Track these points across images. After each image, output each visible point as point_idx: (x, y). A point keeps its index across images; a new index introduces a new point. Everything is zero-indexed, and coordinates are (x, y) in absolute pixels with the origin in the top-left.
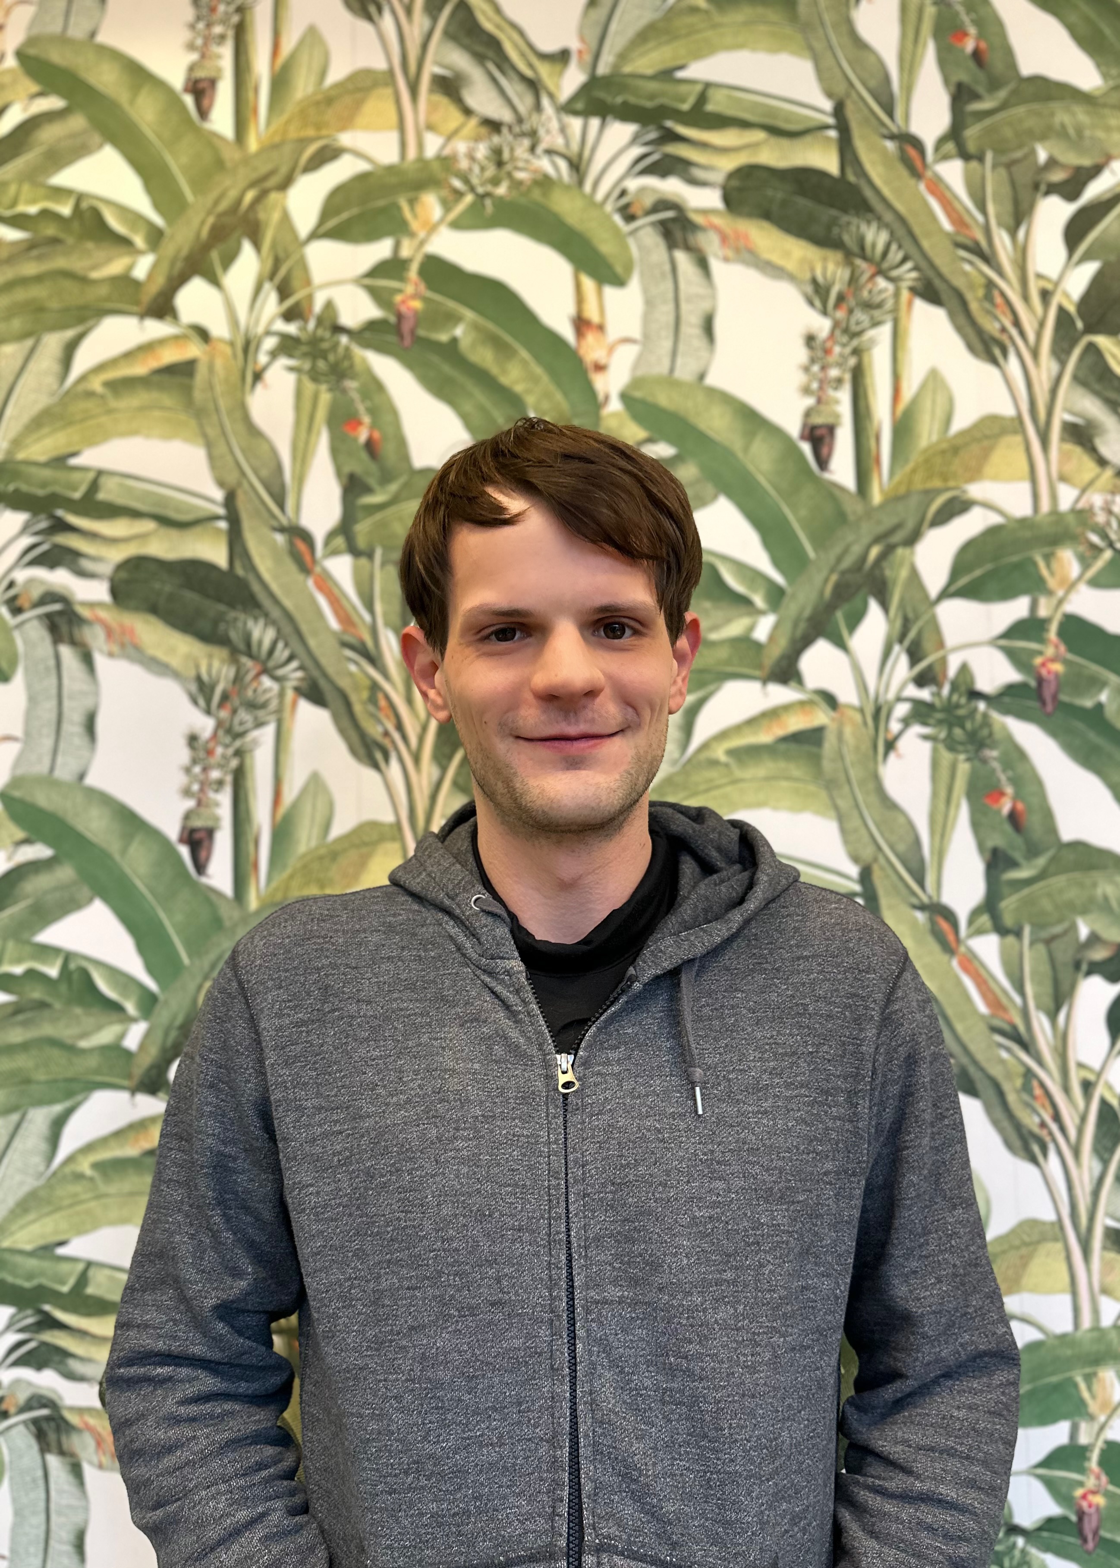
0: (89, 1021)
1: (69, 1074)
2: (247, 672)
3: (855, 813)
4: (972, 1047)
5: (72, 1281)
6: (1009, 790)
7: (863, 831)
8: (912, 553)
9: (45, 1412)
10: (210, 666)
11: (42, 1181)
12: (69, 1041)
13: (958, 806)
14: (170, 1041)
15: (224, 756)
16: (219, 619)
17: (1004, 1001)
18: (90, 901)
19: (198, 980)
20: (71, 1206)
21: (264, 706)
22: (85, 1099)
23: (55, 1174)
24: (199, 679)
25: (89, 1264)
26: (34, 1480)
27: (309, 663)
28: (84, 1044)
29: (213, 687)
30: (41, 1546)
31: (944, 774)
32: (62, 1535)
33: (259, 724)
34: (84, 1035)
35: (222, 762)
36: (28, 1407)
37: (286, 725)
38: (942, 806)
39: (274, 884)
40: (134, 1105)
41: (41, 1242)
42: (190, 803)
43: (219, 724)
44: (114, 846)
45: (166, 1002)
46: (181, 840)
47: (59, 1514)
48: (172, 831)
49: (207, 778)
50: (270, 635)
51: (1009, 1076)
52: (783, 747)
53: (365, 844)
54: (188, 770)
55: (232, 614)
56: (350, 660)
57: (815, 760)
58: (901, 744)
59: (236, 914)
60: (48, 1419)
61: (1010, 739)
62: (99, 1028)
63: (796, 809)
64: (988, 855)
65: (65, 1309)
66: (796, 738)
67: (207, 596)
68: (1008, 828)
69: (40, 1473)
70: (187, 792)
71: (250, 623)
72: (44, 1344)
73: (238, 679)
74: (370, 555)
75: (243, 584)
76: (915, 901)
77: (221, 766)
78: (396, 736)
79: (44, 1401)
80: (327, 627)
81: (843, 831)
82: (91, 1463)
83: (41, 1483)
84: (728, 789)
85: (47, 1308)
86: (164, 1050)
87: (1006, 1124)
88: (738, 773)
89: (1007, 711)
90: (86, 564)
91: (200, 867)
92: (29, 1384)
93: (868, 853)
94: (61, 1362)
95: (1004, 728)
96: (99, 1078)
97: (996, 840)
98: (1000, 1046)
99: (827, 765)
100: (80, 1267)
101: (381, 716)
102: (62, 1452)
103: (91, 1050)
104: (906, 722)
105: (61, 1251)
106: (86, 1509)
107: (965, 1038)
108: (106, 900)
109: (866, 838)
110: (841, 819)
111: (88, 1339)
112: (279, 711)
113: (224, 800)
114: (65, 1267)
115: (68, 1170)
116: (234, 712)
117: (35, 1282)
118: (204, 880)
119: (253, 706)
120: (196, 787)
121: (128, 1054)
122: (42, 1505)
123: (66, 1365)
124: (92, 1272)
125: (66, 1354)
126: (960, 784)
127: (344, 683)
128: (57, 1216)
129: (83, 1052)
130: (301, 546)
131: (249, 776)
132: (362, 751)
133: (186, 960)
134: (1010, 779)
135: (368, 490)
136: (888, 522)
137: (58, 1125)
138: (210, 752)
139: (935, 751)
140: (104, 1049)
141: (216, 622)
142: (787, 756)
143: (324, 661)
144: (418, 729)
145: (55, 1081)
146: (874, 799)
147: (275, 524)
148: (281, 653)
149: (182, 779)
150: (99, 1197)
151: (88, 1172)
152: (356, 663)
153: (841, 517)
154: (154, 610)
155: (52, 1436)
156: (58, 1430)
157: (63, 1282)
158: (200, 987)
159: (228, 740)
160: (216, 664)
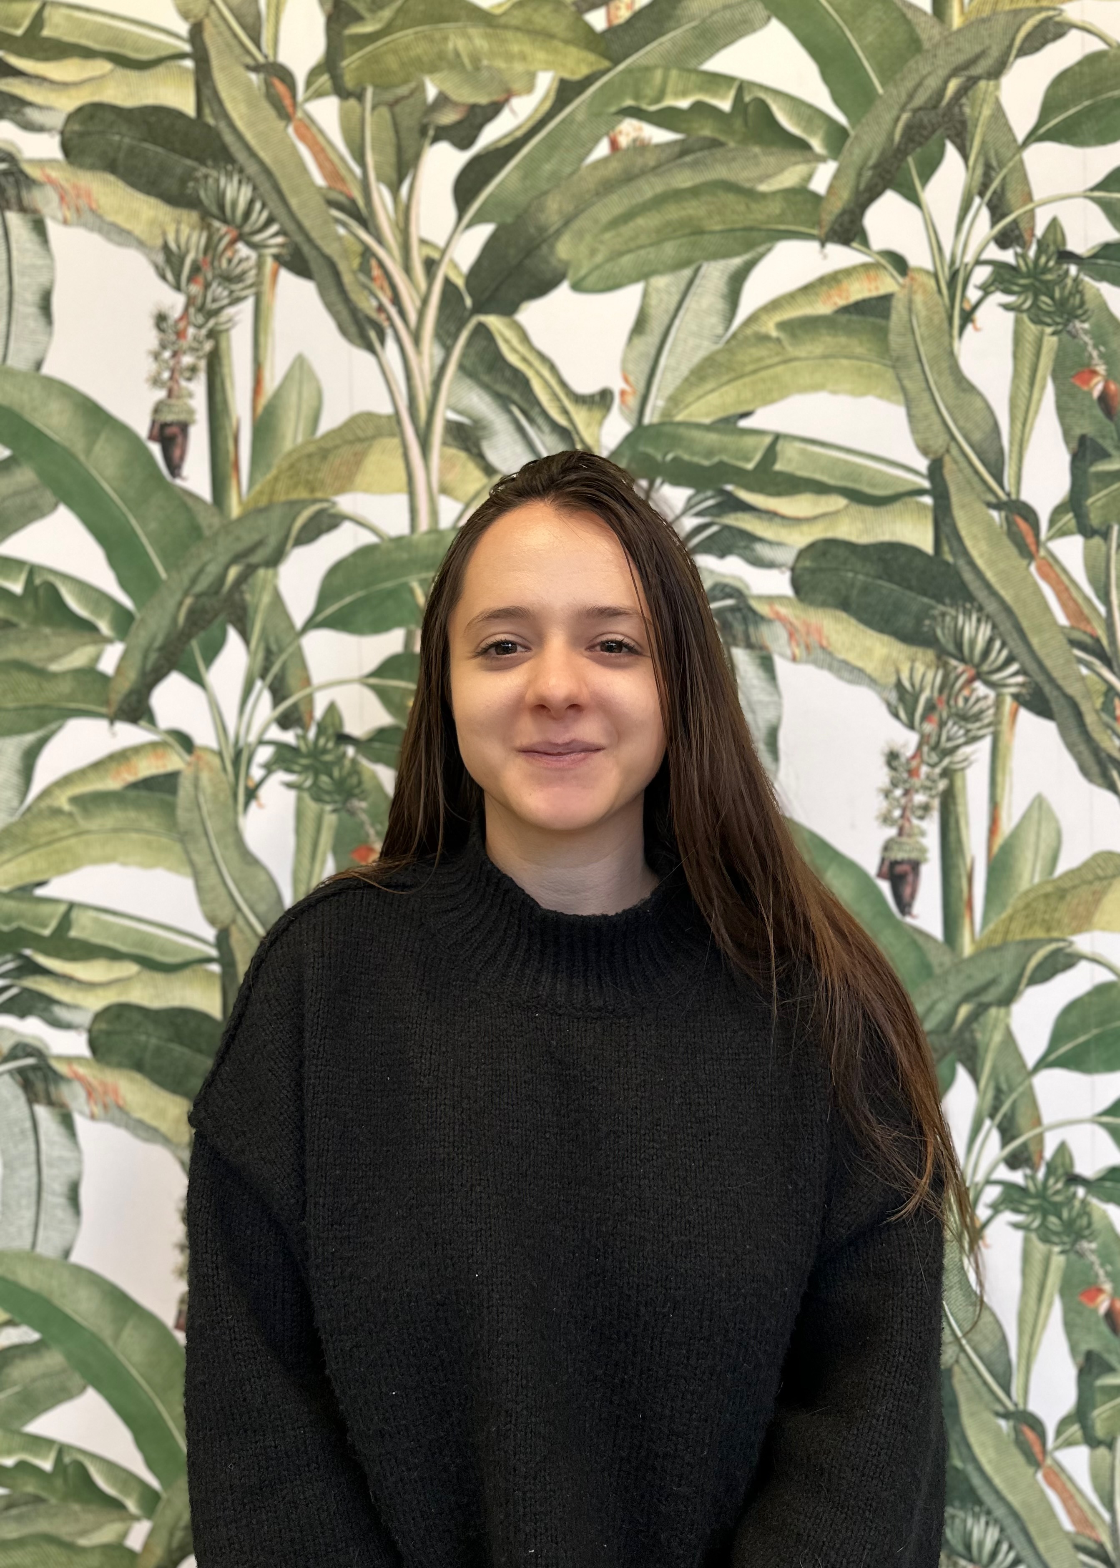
0: (59, 642)
1: (40, 701)
2: (221, 239)
3: (926, 395)
4: (1048, 663)
5: (53, 924)
6: (1101, 369)
7: (935, 418)
8: (997, 87)
9: (30, 1061)
10: (178, 232)
11: (16, 818)
12: (39, 665)
13: (1043, 388)
14: (149, 666)
15: (195, 338)
16: (188, 176)
17: (1087, 610)
18: (55, 507)
19: (178, 596)
20: (49, 843)
21: (240, 278)
22: (60, 727)
23: (29, 809)
24: (166, 247)
25: (72, 906)
26: (23, 1132)
27: (291, 227)
28: (54, 667)
29: (182, 259)
30: (33, 1199)
31: (1028, 349)
32: (55, 1186)
33: (236, 301)
34: (55, 658)
35: (195, 345)
36: (12, 1055)
37: (265, 299)
38: (1024, 388)
39: (257, 487)
40: (114, 735)
41: (18, 883)
42: (161, 394)
43: (190, 301)
44: (78, 446)
45: (143, 620)
46: (151, 437)
47: (51, 1165)
48: (142, 427)
49: (178, 362)
50: (245, 194)
51: (1088, 694)
52: (843, 318)
53: (360, 440)
54: (156, 356)
55: (203, 171)
56: (337, 221)
57: (881, 334)
58: (980, 315)
59: (216, 521)
60: (34, 1068)
61: (1104, 307)
62: (71, 650)
63: (856, 393)
64: (1074, 444)
65: (47, 953)
66: (860, 308)
67: (173, 150)
68: (1098, 412)
69: (28, 1124)
70: (156, 381)
71: (223, 181)
72: (25, 990)
73: (210, 247)
74: (360, 97)
75: (213, 134)
76: (991, 498)
77: (193, 350)
78: (393, 311)
79: (29, 1050)
80: (312, 183)
81: (911, 417)
82: (82, 1113)
83: (30, 1134)
84: (780, 369)
85: (28, 952)
86: (143, 674)
87: (1082, 747)
88: (792, 351)
89: (1102, 277)
90: (32, 114)
91: (175, 468)
92: (13, 1032)
93: (939, 442)
94: (47, 1009)
95: (1098, 295)
96: (73, 705)
97: (1084, 427)
98: (1080, 661)
99: (894, 340)
100: (62, 908)
101: (375, 287)
102: (50, 1103)
103: (64, 674)
104: (986, 289)
105: (40, 892)
106: (79, 1161)
107: (1041, 653)
108: (71, 506)
109: (937, 426)
110: (909, 404)
111: (74, 984)
112: (257, 283)
113: (198, 388)
114: (45, 909)
115: (43, 805)
116: (207, 286)
117: (14, 925)
118: (178, 482)
119: (228, 279)
120: (166, 375)
121: (104, 678)
122: (32, 1157)
123: (51, 1012)
124: (74, 914)
125: (51, 1001)
126: (1046, 362)
127: (331, 249)
128: (34, 854)
129: (55, 675)
130: (280, 88)
131: (225, 361)
132: (353, 330)
133: (163, 575)
134: (1101, 356)
135: (358, 18)
136: (970, 50)
137: (30, 757)
138: (180, 334)
139: (1018, 322)
140: (78, 673)
141: (183, 182)
142: (849, 331)
143: (307, 223)
144: (418, 303)
145: (25, 708)
146: (947, 380)
147: (249, 61)
148: (259, 216)
149: (149, 366)
150: (79, 834)
151: (67, 807)
152: (344, 225)
153: (915, 45)
154: (112, 167)
155: (40, 1086)
156: (46, 1079)
157: (44, 926)
158: (180, 604)
159: (200, 319)
160: (185, 230)
